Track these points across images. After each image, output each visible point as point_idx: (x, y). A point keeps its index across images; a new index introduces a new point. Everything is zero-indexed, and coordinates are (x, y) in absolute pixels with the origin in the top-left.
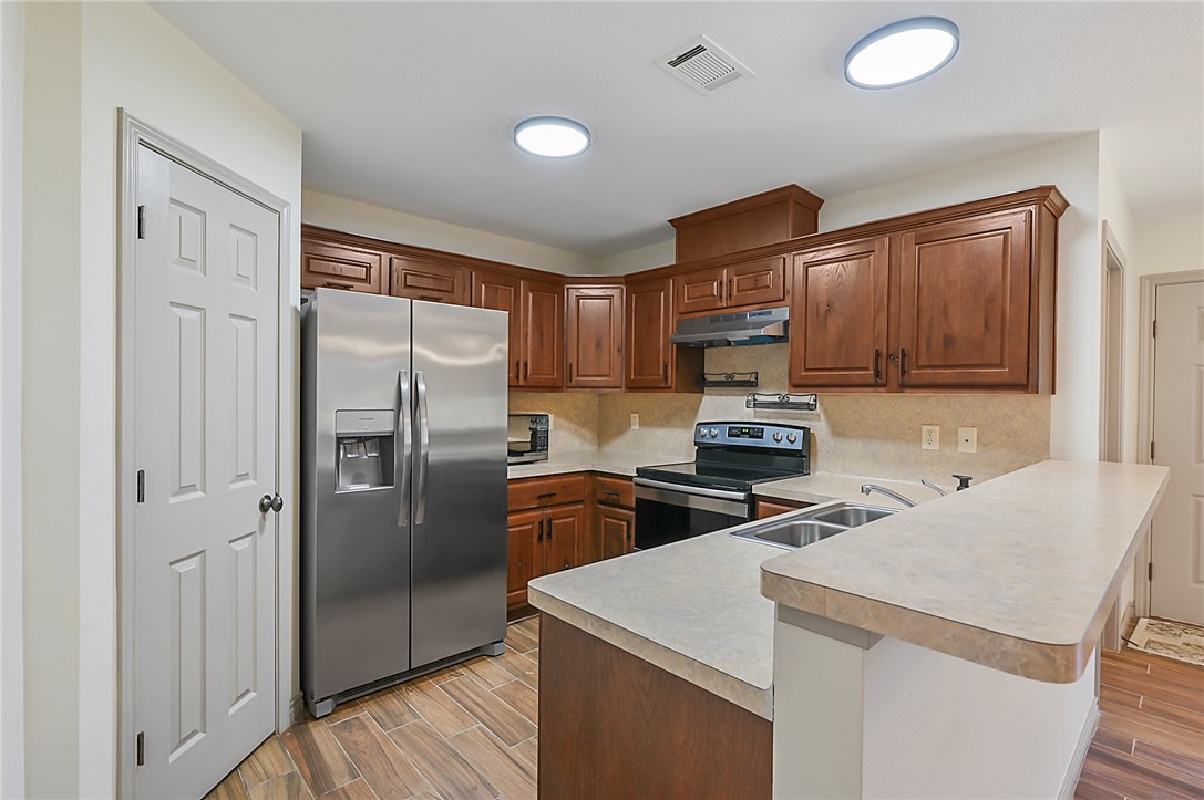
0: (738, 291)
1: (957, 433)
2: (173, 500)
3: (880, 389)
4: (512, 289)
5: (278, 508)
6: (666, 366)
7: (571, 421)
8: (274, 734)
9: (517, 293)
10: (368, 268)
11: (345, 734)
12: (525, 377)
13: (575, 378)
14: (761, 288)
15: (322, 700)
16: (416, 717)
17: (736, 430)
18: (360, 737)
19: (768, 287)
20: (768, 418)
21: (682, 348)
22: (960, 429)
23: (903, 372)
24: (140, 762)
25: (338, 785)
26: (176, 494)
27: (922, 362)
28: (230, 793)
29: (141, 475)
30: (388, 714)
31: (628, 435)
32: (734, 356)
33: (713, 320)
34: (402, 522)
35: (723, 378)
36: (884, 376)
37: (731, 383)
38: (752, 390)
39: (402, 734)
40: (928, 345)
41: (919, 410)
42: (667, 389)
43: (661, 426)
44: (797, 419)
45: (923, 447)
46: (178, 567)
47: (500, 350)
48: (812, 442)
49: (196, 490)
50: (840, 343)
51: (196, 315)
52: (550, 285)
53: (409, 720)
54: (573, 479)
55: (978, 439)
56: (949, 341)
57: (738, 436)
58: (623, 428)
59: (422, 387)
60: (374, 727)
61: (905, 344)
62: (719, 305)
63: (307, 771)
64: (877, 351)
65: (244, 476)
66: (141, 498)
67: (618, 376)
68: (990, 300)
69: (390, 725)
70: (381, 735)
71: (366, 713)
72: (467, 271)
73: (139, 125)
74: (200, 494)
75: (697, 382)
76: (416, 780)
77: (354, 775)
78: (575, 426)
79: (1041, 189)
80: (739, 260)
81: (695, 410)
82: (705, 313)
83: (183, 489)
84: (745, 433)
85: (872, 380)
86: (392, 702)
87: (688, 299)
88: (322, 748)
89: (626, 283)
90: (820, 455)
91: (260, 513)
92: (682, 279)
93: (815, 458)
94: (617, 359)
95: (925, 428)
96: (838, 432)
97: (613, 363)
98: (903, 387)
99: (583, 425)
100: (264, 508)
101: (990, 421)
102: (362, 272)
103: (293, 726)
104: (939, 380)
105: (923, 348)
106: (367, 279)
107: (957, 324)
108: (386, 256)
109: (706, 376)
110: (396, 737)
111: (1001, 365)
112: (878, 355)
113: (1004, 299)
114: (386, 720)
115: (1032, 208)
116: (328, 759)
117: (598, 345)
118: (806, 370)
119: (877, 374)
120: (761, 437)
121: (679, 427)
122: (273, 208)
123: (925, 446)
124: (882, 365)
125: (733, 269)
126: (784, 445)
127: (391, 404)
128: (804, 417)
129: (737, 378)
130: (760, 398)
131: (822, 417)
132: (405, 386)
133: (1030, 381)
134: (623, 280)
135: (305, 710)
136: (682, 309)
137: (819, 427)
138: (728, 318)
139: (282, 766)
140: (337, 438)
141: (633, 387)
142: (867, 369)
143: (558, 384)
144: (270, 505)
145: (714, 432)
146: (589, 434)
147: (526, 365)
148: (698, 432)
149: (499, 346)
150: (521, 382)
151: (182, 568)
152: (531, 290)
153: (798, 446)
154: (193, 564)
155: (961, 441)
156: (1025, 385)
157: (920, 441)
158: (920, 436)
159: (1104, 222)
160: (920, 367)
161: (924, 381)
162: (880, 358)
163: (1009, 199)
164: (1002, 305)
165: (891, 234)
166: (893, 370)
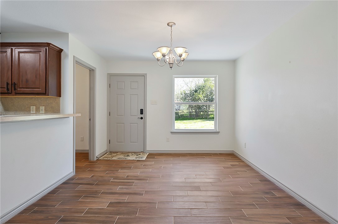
1: (39, 108)
3: (10, 95)
22: (40, 107)
23: (15, 89)
27: (21, 86)
36: (10, 90)
40: (22, 82)
41: (30, 102)
45: (31, 113)
55: (45, 109)
56: (27, 81)
61: (15, 80)
64: (7, 82)
68: (37, 71)
85: (6, 91)
98: (17, 94)
101: (47, 104)
105: (21, 82)
107: (29, 76)
111: (39, 88)
115: (47, 48)
119: (8, 89)
124: (10, 87)
133: (47, 92)
142: (5, 88)
155: (41, 110)
156: (45, 94)
157: (30, 111)
158: (30, 109)
159: (74, 56)
160: (20, 88)
161: (21, 92)
162: (9, 85)
163: (41, 44)
164: (40, 72)
165: (12, 47)
166: (13, 89)
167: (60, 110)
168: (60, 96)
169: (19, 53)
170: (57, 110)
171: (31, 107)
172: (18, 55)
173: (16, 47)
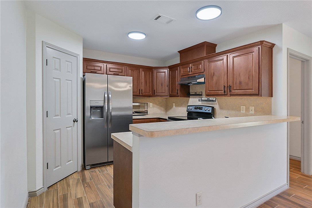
0: (194, 70)
2: (54, 118)
3: (226, 96)
4: (138, 71)
5: (77, 121)
6: (178, 90)
7: (157, 105)
8: (77, 171)
9: (139, 72)
10: (101, 67)
11: (91, 173)
12: (142, 93)
13: (156, 93)
14: (199, 69)
15: (88, 165)
16: (107, 171)
17: (197, 107)
18: (94, 174)
19: (200, 69)
20: (205, 104)
21: (182, 85)
22: (250, 107)
23: (230, 91)
24: (47, 168)
25: (87, 181)
26: (55, 116)
27: (235, 88)
28: (66, 180)
29: (47, 112)
30: (102, 170)
31: (173, 109)
32: (197, 87)
33: (189, 78)
34: (106, 127)
35: (194, 93)
37: (196, 95)
38: (201, 97)
39: (103, 174)
41: (240, 102)
42: (178, 96)
43: (180, 106)
44: (212, 104)
45: (241, 112)
46: (55, 131)
47: (130, 86)
48: (215, 111)
49: (59, 116)
50: (216, 83)
51: (58, 80)
52: (149, 70)
53: (106, 172)
54: (154, 120)
55: (254, 110)
56: (240, 83)
57: (197, 109)
58: (171, 107)
59: (110, 96)
60: (98, 172)
61: (230, 83)
62: (189, 74)
63: (82, 178)
64: (224, 85)
65: (70, 114)
66: (47, 117)
67: (167, 93)
68: (249, 72)
69: (101, 172)
70: (99, 174)
71: (97, 170)
72: (126, 67)
73: (46, 43)
74: (60, 117)
75: (188, 95)
76: (103, 182)
77: (91, 180)
78: (159, 106)
79: (261, 41)
80: (194, 62)
81: (188, 102)
82: (186, 76)
83: (56, 116)
84: (199, 108)
85: (223, 93)
86: (103, 168)
87: (183, 72)
88: (86, 175)
89: (169, 68)
90: (217, 114)
91: (73, 122)
92: (181, 67)
93: (216, 115)
94: (167, 88)
95: (242, 107)
96: (221, 108)
97: (165, 90)
98: (231, 95)
99: (161, 106)
100: (74, 121)
101: (257, 105)
102: (99, 68)
103: (81, 171)
104: (239, 93)
105: (235, 85)
106: (100, 70)
107: (242, 78)
108: (105, 64)
109: (190, 93)
110: (102, 174)
111: (252, 89)
112: (224, 87)
113: (253, 71)
114: (101, 171)
115: (260, 47)
116: (86, 177)
117: (162, 85)
118: (209, 91)
119: (225, 92)
120: (202, 109)
121: (184, 107)
122: (76, 56)
123: (242, 112)
124: (226, 90)
125: (192, 64)
126: (207, 111)
127: (103, 99)
128: (213, 104)
129: (197, 93)
130: (203, 99)
131: (217, 104)
132: (106, 96)
133: (259, 93)
134: (168, 67)
135: (84, 168)
136: (181, 75)
137: (217, 107)
138: (192, 77)
139: (77, 177)
140: (90, 107)
141: (171, 96)
142: (222, 90)
143: (151, 95)
144: (75, 121)
145: (191, 108)
146: (163, 109)
147: (142, 90)
148: (187, 108)
149: (130, 85)
150: (141, 95)
151: (56, 132)
152: (143, 71)
153: (210, 112)
154: (58, 131)
155: (250, 110)
156: (258, 94)
157: (240, 110)
158: (240, 109)
159: (288, 48)
160: (234, 90)
161: (235, 94)
162: (225, 88)
163: (254, 44)
164: (252, 73)
165: (227, 54)
166: (229, 91)
167: (271, 111)
168: (272, 96)
169: (234, 57)
170: (268, 111)
171: (241, 106)
172: (232, 60)
173: (230, 53)
